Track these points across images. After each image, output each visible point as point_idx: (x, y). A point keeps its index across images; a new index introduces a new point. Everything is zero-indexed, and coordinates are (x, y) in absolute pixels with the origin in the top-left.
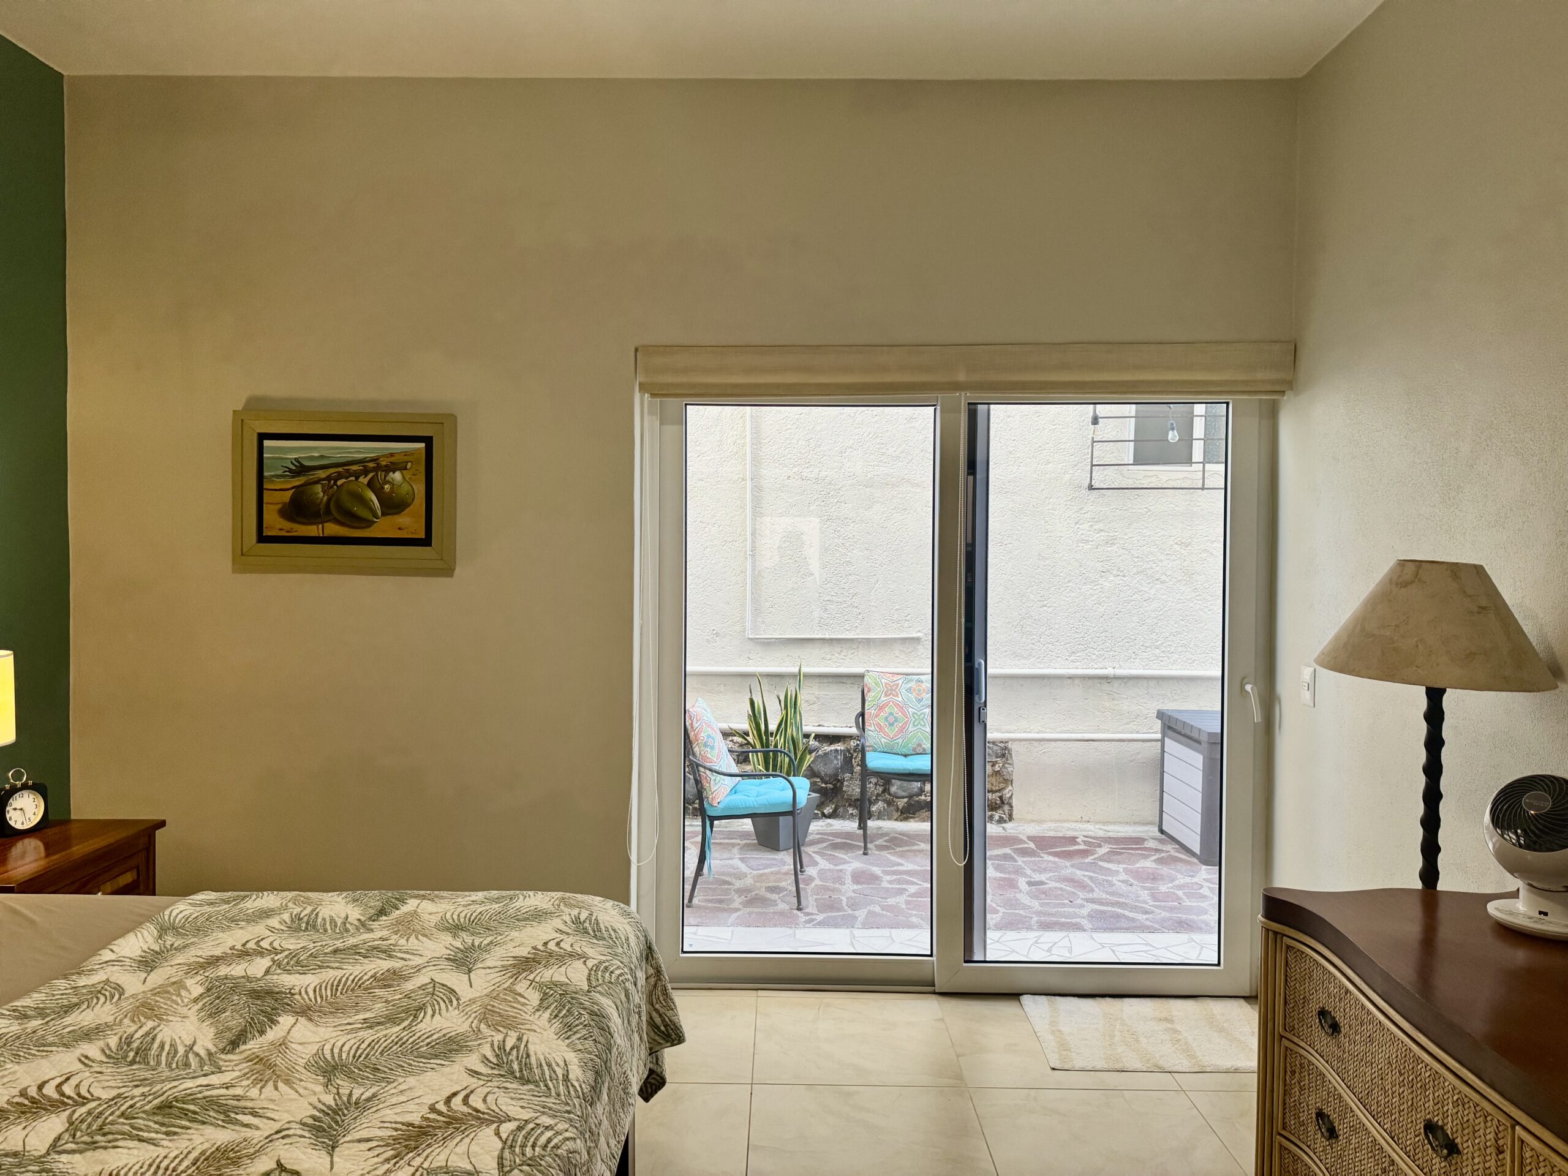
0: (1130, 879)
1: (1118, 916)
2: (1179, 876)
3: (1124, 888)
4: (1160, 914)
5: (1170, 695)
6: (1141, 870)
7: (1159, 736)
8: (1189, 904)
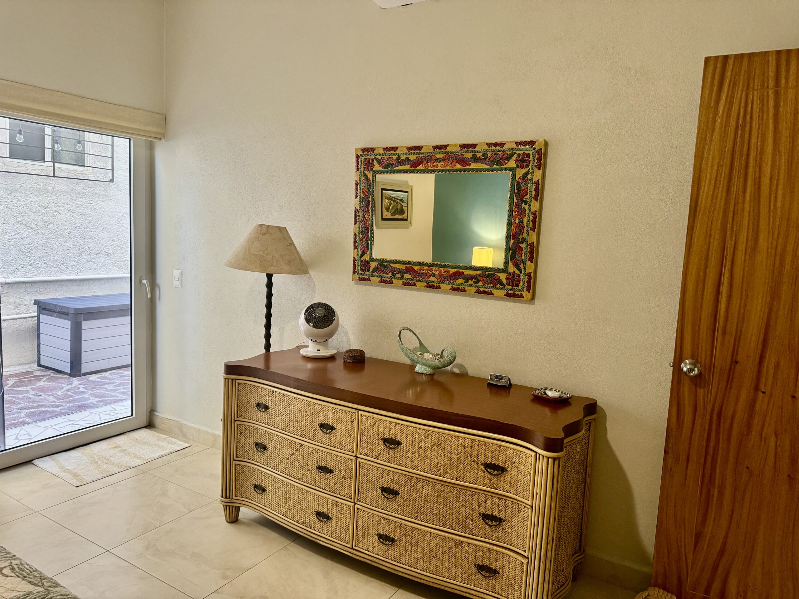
0: (38, 393)
1: (44, 412)
2: (64, 385)
3: (37, 398)
4: (66, 405)
5: (39, 291)
6: (40, 387)
7: (36, 314)
8: (78, 397)
